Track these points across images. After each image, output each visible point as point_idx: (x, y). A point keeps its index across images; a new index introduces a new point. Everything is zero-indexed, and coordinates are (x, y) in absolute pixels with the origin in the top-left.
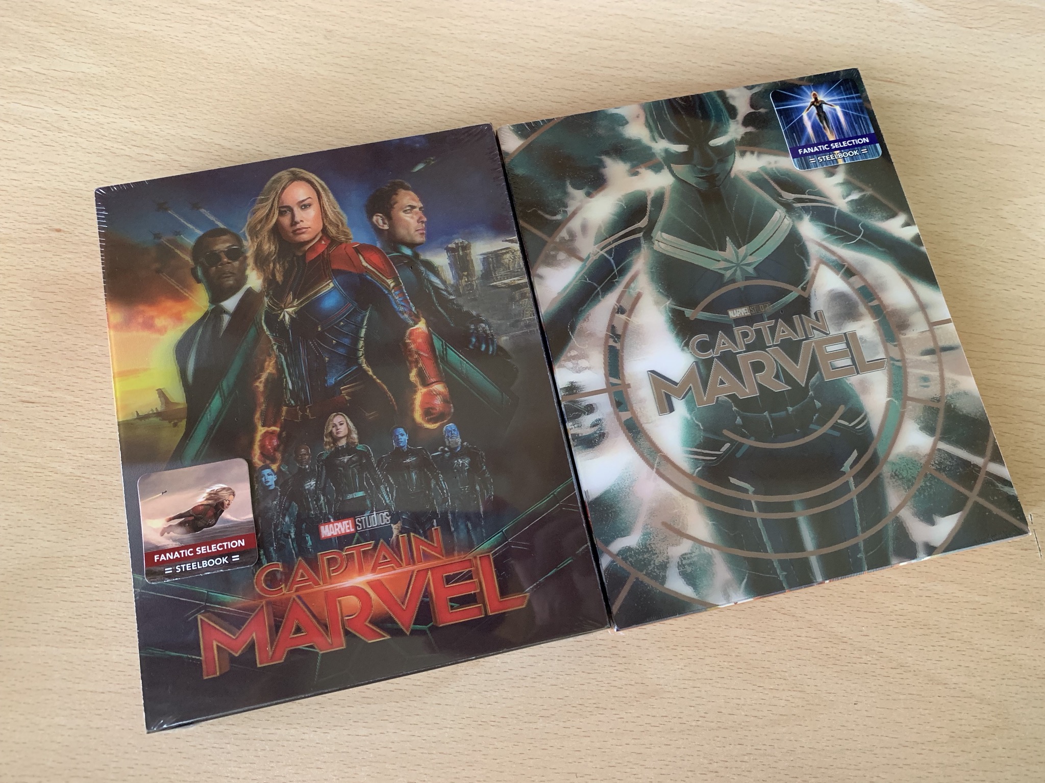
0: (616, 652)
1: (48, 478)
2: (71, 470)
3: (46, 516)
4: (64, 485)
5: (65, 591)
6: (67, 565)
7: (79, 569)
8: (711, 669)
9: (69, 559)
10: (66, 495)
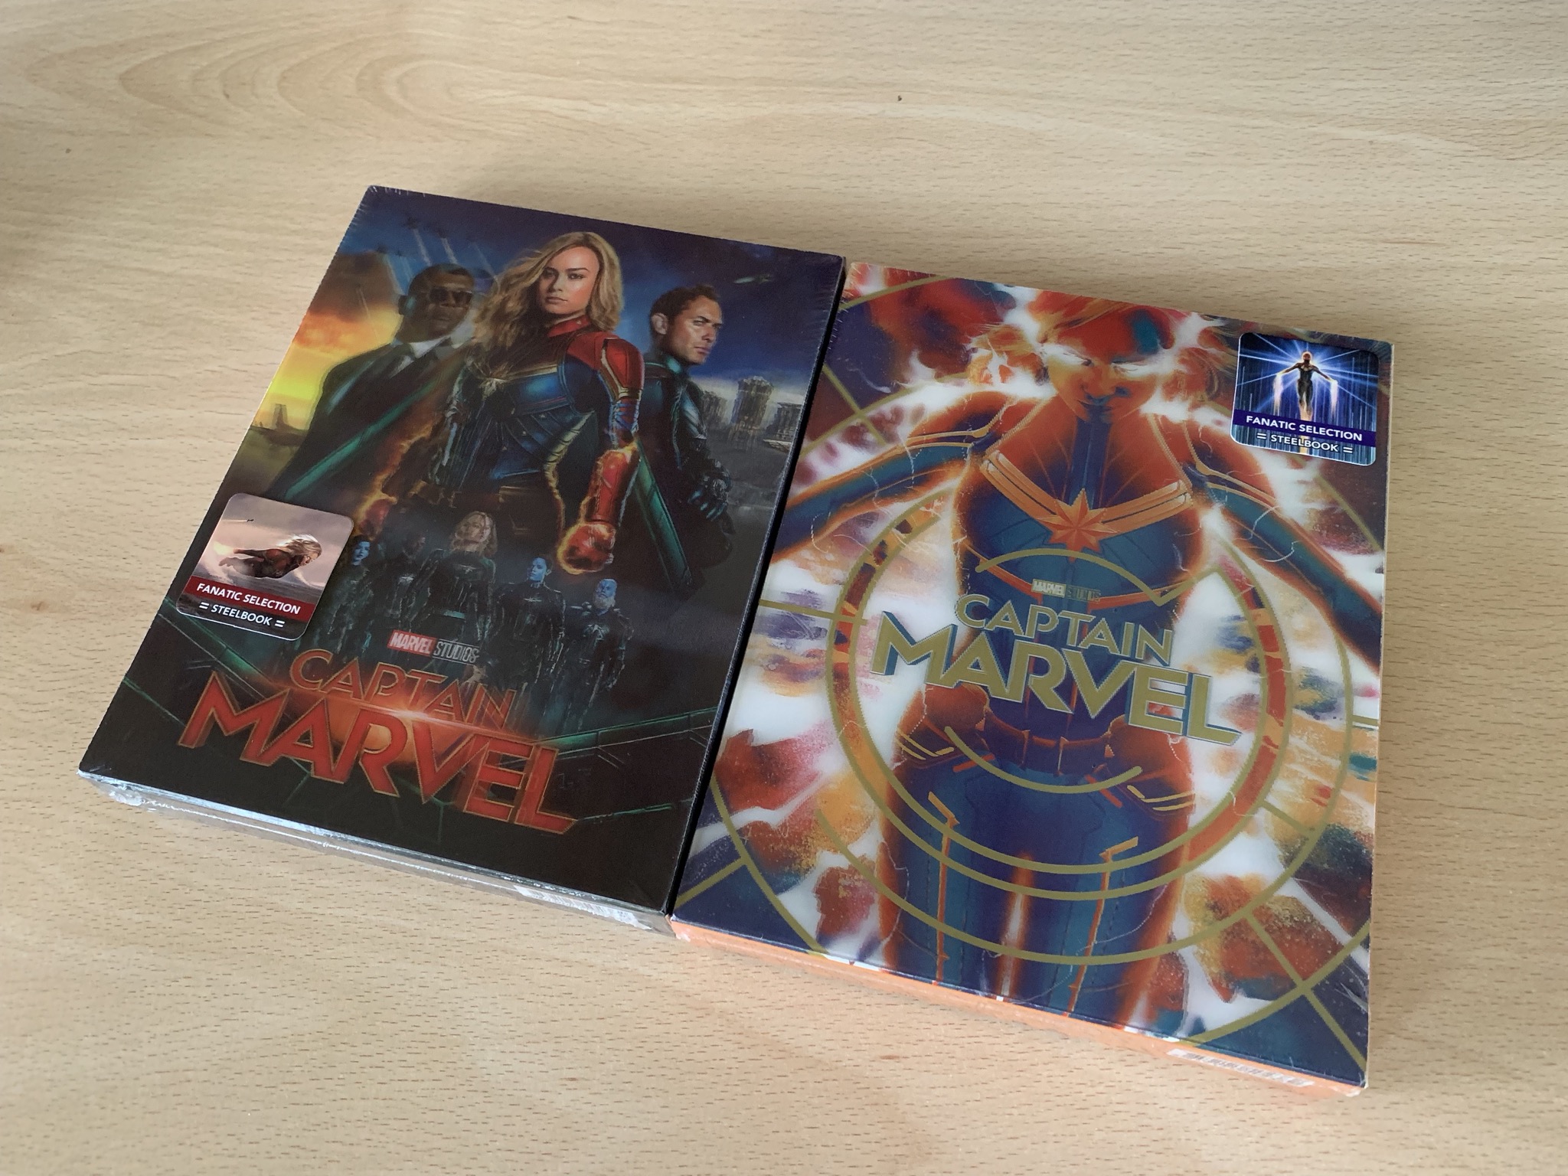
0: (1146, 1121)
1: (267, 919)
2: (299, 905)
3: (267, 976)
4: (289, 927)
5: (295, 1088)
6: (296, 1048)
7: (315, 1053)
8: (1304, 1138)
9: (300, 1038)
10: (293, 942)
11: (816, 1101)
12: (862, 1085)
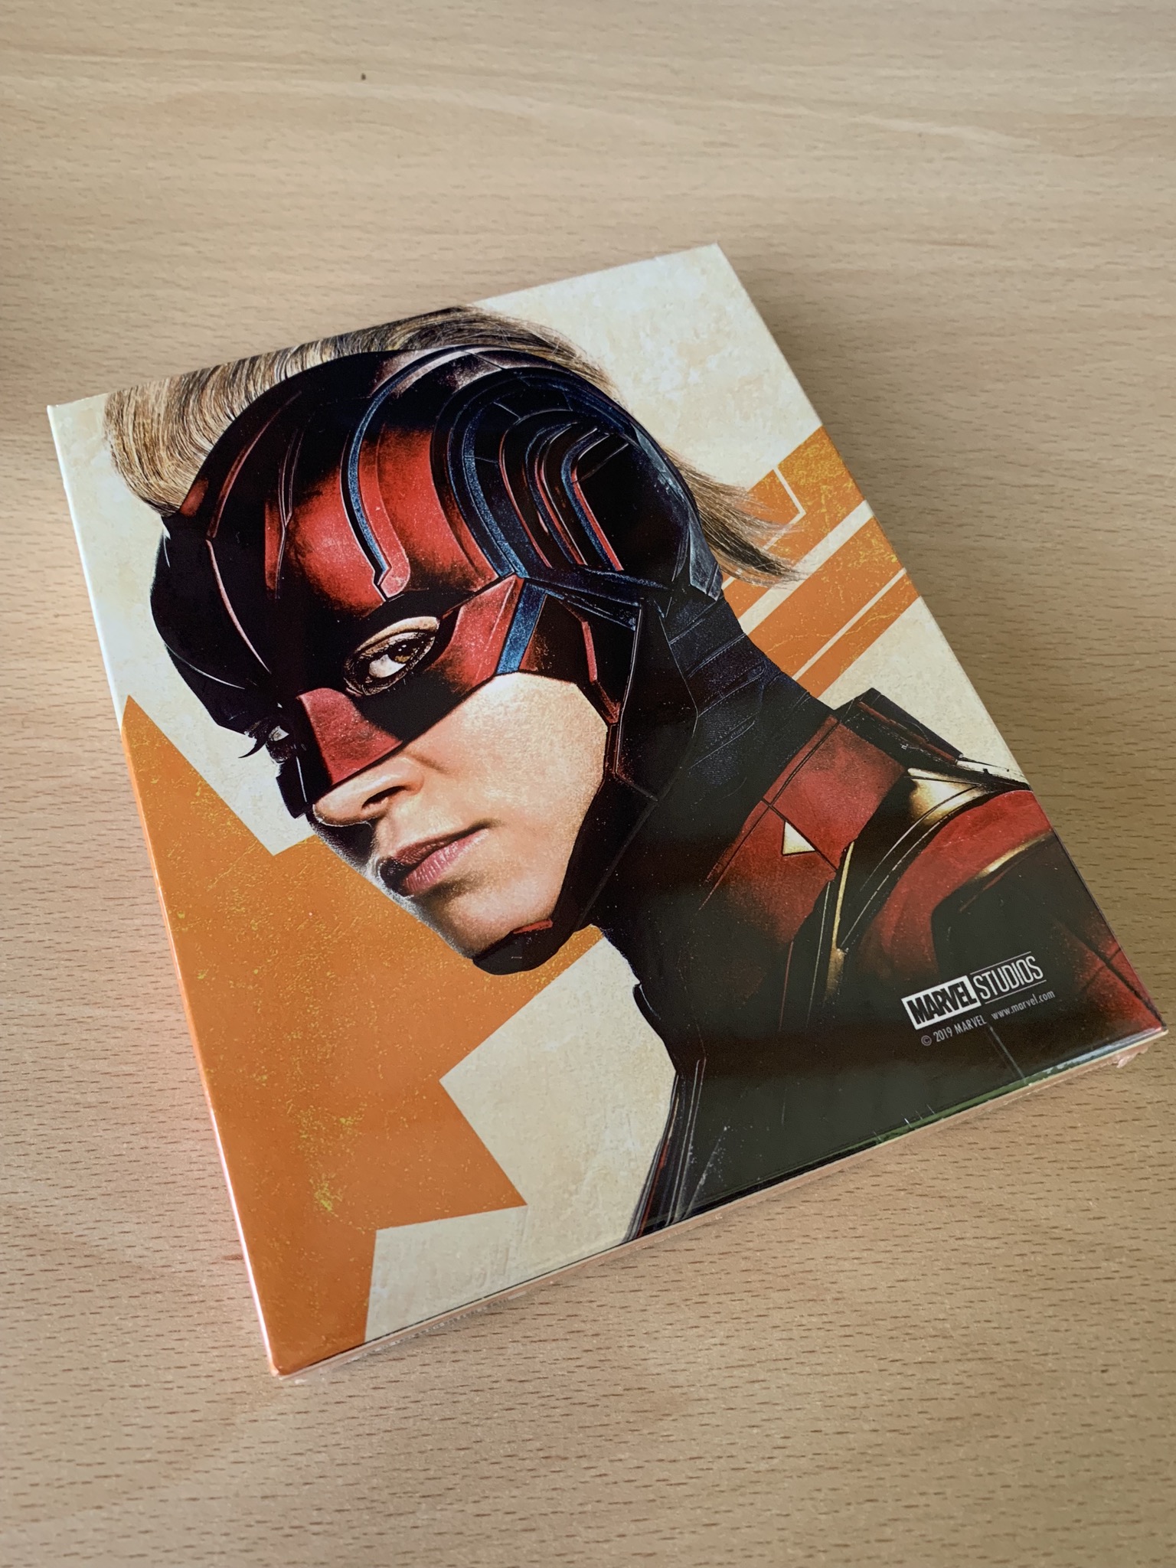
11: (129, 1324)
12: (196, 1298)
